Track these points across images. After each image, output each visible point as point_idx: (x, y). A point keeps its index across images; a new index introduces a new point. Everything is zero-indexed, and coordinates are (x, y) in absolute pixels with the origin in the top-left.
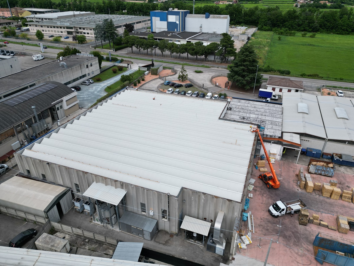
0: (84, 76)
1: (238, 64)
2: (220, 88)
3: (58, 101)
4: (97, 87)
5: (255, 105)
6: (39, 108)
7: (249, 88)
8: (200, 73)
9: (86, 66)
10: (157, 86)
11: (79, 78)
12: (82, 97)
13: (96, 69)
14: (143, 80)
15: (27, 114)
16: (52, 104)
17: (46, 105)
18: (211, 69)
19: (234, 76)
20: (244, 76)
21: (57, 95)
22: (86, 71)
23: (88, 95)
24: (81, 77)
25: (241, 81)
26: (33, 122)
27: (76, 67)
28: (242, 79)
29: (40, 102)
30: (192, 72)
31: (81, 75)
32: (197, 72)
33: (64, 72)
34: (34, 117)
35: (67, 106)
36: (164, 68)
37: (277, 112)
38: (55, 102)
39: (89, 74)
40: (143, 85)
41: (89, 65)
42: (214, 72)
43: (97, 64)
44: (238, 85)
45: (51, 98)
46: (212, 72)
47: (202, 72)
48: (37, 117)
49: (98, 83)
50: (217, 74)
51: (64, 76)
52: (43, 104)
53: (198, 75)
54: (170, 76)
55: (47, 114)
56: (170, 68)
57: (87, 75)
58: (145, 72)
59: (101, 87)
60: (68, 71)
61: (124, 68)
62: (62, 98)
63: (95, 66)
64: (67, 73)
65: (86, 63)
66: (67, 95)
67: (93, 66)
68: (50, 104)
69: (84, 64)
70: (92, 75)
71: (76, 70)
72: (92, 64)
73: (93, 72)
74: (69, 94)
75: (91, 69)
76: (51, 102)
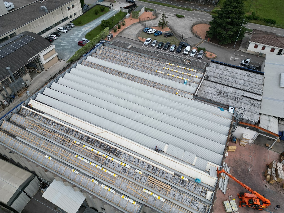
0: (66, 19)
1: (223, 15)
2: (199, 39)
3: (34, 56)
4: (78, 32)
5: (234, 74)
6: (16, 67)
7: (231, 42)
8: (182, 18)
9: (67, 8)
10: (136, 33)
11: (61, 22)
12: (62, 44)
13: (78, 10)
14: (124, 25)
15: (3, 75)
16: (29, 60)
17: (23, 62)
18: (194, 13)
19: (216, 28)
20: (226, 30)
21: (34, 50)
22: (68, 13)
23: (69, 42)
24: (63, 21)
25: (223, 35)
26: (10, 81)
27: (57, 11)
28: (225, 32)
29: (16, 59)
30: (174, 15)
31: (63, 18)
32: (179, 16)
33: (45, 17)
34: (11, 77)
35: (45, 60)
36: (146, 10)
37: (257, 85)
38: (32, 58)
39: (71, 17)
40: (123, 31)
41: (71, 6)
42: (196, 17)
43: (79, 5)
44: (219, 38)
45: (28, 54)
46: (194, 17)
47: (184, 17)
48: (13, 77)
49: (80, 27)
50: (199, 20)
51: (45, 21)
52: (19, 61)
53: (178, 20)
54: (151, 20)
55: (25, 71)
56: (151, 10)
57: (69, 17)
58: (126, 14)
59: (82, 33)
60: (48, 15)
61: (106, 8)
62: (39, 53)
63: (77, 7)
64: (48, 17)
65: (67, 5)
66: (45, 50)
67: (75, 7)
68: (26, 61)
69: (65, 6)
70: (74, 18)
71: (58, 14)
72: (74, 5)
73: (75, 14)
74: (47, 48)
75: (73, 11)
76: (27, 58)
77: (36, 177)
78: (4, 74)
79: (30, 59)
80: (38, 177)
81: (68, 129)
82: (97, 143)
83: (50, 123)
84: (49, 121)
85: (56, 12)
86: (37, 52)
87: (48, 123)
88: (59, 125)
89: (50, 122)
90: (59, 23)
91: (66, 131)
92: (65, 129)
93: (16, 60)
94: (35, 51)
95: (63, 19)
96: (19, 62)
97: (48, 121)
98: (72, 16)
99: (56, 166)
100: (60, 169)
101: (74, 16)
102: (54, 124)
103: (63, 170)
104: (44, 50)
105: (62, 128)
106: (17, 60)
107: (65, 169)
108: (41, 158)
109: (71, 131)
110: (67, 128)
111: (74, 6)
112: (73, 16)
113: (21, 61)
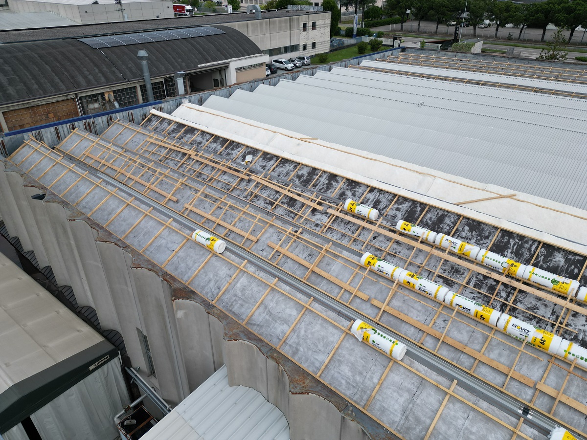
0: (294, 48)
3: (215, 63)
6: (163, 69)
9: (302, 26)
11: (283, 50)
13: (322, 40)
15: (124, 74)
16: (199, 66)
17: (184, 64)
21: (219, 50)
22: (301, 38)
24: (287, 49)
26: (138, 100)
27: (280, 22)
29: (170, 54)
31: (288, 44)
33: (252, 24)
34: (143, 88)
38: (208, 64)
39: (305, 47)
41: (310, 24)
43: (327, 28)
45: (200, 53)
48: (149, 87)
51: (250, 34)
57: (301, 48)
60: (261, 24)
62: (229, 60)
63: (322, 30)
64: (259, 29)
65: (303, 19)
66: (243, 57)
67: (317, 29)
68: (193, 65)
69: (299, 18)
70: (311, 52)
71: (280, 29)
72: (317, 24)
73: (314, 45)
74: (249, 56)
75: (312, 36)
76: (197, 61)
77: (116, 364)
78: (128, 74)
79: (203, 65)
80: (126, 363)
81: (309, 174)
82: (471, 231)
83: (234, 156)
84: (232, 149)
85: (277, 22)
86: (223, 57)
87: (228, 154)
88: (272, 162)
89: (233, 152)
90: (278, 52)
91: (297, 180)
92: (292, 174)
93: (168, 55)
94: (219, 53)
95: (288, 47)
96: (174, 61)
97: (229, 151)
98: (307, 48)
99: (243, 290)
100: (261, 309)
101: (312, 48)
102: (249, 158)
103: (285, 321)
104: (240, 58)
105: (281, 169)
106: (171, 57)
107: (294, 312)
108: (170, 245)
109: (324, 180)
110: (305, 172)
111: (317, 27)
112: (309, 47)
113: (180, 60)
